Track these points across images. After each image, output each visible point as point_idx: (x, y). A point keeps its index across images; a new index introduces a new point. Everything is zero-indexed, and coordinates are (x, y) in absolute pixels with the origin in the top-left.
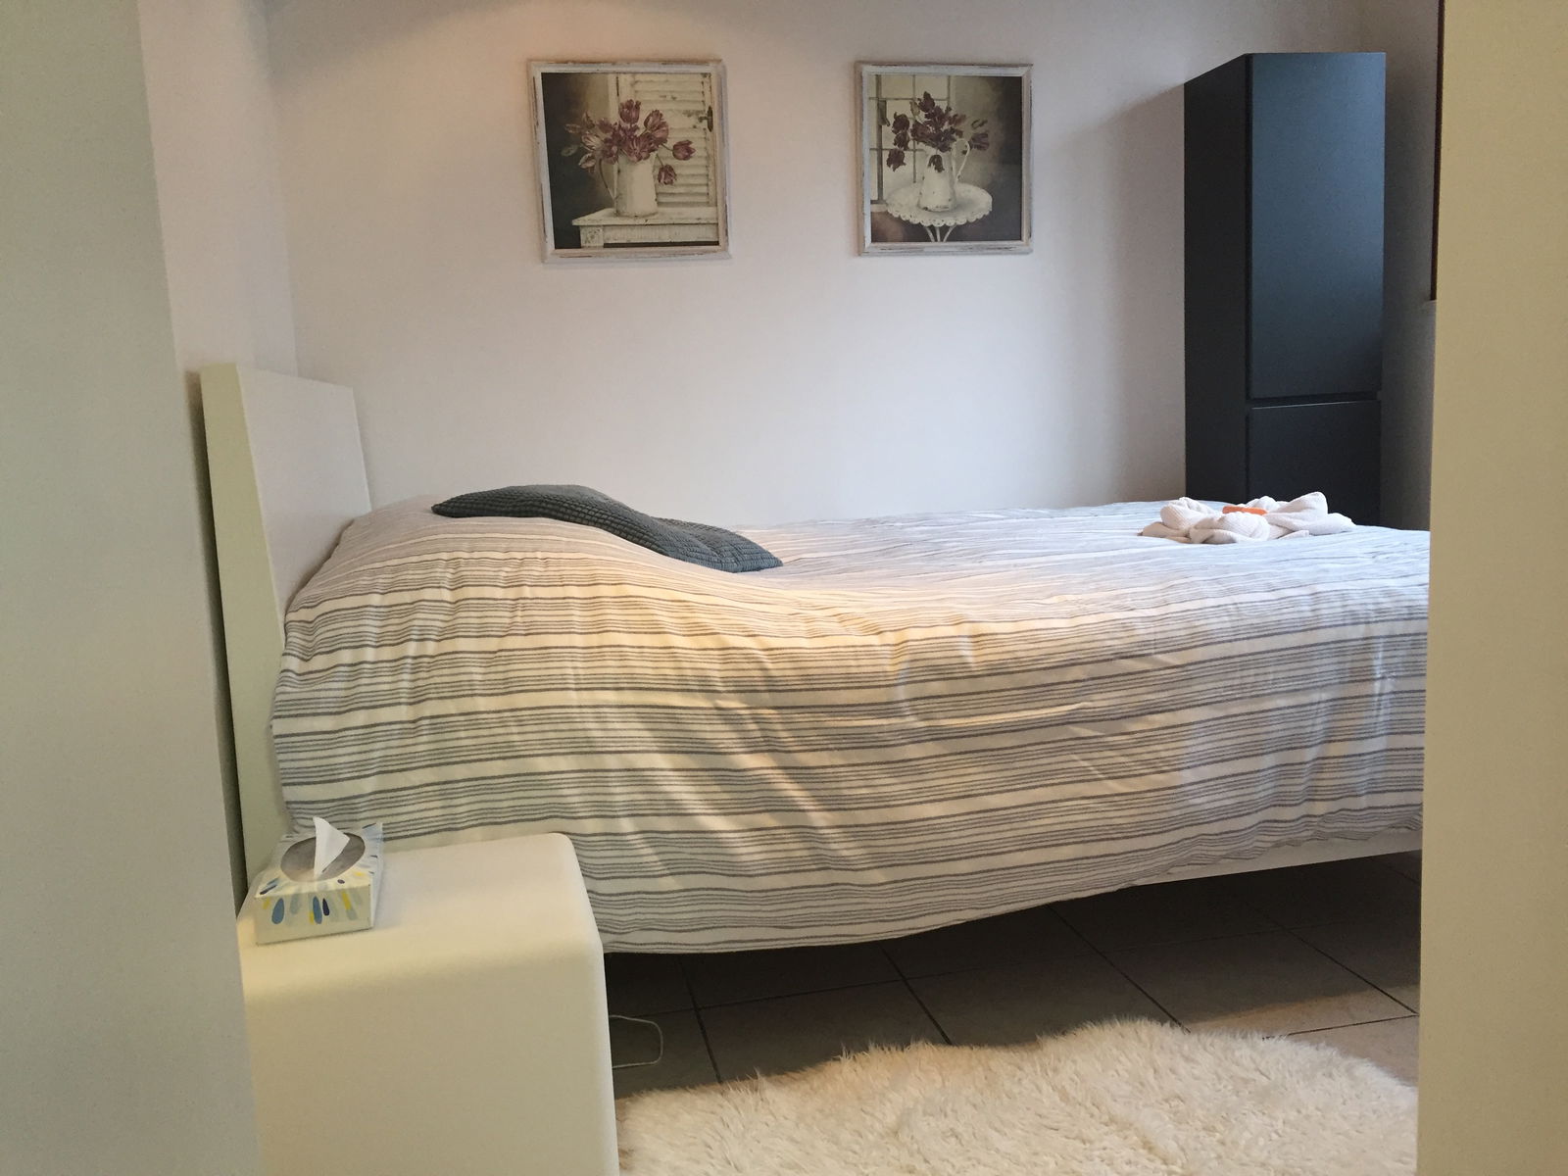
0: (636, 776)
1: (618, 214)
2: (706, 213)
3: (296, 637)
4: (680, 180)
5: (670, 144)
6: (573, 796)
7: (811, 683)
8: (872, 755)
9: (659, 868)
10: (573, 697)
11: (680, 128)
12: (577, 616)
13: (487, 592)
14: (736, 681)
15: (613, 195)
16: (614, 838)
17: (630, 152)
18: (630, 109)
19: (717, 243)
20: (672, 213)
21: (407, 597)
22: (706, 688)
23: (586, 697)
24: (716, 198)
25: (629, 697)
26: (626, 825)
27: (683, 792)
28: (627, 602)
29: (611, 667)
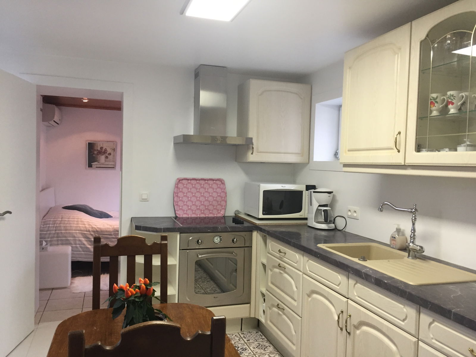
0: (80, 240)
1: (99, 163)
2: (113, 163)
3: (43, 223)
4: (109, 158)
5: (108, 153)
6: (72, 242)
7: (102, 231)
8: (108, 240)
9: (82, 251)
10: (73, 231)
11: (109, 151)
12: (75, 222)
13: (65, 219)
14: (93, 231)
15: (98, 160)
16: (77, 247)
17: (101, 154)
18: (102, 148)
19: (114, 168)
20: (107, 163)
21: (56, 219)
22: (89, 231)
23: (75, 231)
24: (114, 161)
25: (80, 232)
26: (78, 246)
27: (85, 243)
28: (82, 221)
29: (78, 228)
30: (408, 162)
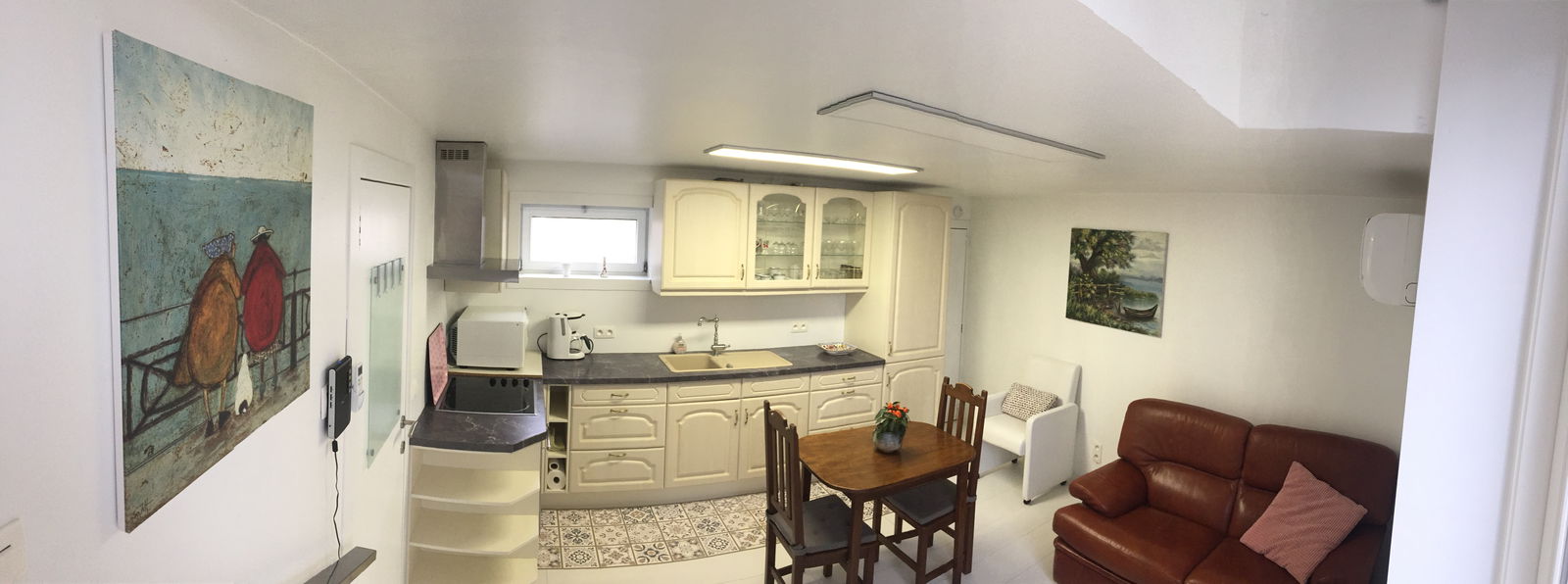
30: (749, 287)
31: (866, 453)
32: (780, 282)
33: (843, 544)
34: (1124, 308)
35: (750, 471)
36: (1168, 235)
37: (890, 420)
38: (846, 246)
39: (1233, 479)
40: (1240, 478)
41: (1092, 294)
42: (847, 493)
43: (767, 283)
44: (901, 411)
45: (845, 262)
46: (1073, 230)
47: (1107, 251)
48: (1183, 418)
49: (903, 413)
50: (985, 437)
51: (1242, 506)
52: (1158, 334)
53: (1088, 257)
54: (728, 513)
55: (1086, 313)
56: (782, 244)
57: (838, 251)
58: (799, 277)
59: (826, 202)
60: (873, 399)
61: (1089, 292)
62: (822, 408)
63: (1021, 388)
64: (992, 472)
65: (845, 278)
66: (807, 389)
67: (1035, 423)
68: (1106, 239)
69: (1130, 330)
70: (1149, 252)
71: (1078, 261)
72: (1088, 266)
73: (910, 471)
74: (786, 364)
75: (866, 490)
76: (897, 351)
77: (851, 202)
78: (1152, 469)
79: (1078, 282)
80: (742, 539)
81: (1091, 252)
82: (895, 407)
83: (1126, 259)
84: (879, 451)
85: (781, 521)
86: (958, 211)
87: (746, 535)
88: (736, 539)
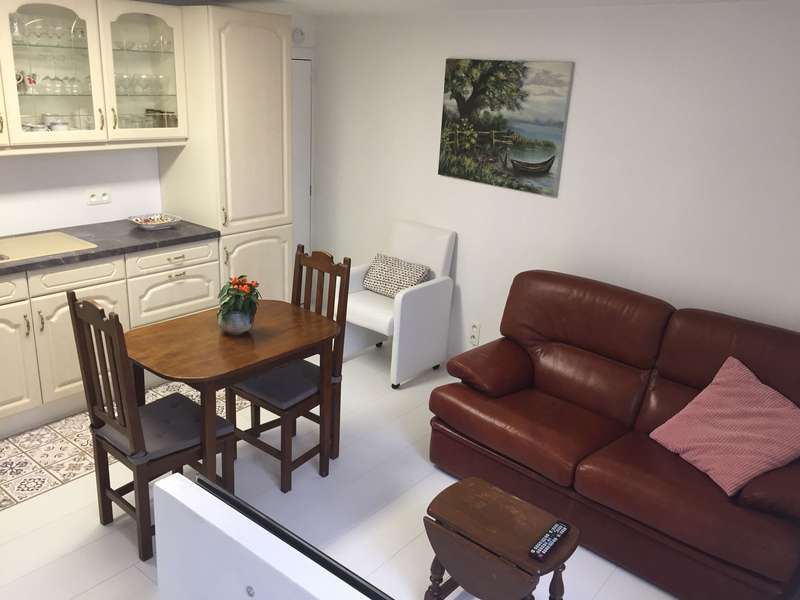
30: (14, 142)
31: (212, 339)
32: (62, 134)
33: (196, 441)
34: (512, 161)
35: (58, 390)
36: (573, 64)
37: (237, 297)
38: (149, 83)
39: (644, 369)
40: (653, 368)
41: (472, 144)
42: (193, 384)
43: (41, 136)
44: (250, 285)
45: (151, 105)
46: (449, 62)
47: (491, 88)
48: (581, 295)
49: (252, 287)
50: (350, 317)
51: (653, 401)
52: (553, 194)
53: (467, 96)
54: (38, 447)
55: (464, 167)
56: (56, 79)
57: (139, 90)
58: (90, 127)
59: (114, 20)
60: (209, 281)
61: (469, 141)
62: (145, 299)
63: (386, 260)
64: (357, 357)
65: (154, 127)
66: (123, 276)
67: (405, 298)
68: (490, 73)
69: (518, 188)
70: (547, 88)
71: (454, 101)
72: (467, 107)
73: (264, 352)
74: (88, 246)
75: (216, 377)
76: (233, 220)
77: (149, 19)
78: (539, 350)
79: (454, 129)
80: (63, 471)
81: (470, 89)
82: (240, 281)
83: (516, 98)
84: (227, 335)
85: (111, 433)
86: (297, 35)
87: (67, 465)
88: (54, 473)
